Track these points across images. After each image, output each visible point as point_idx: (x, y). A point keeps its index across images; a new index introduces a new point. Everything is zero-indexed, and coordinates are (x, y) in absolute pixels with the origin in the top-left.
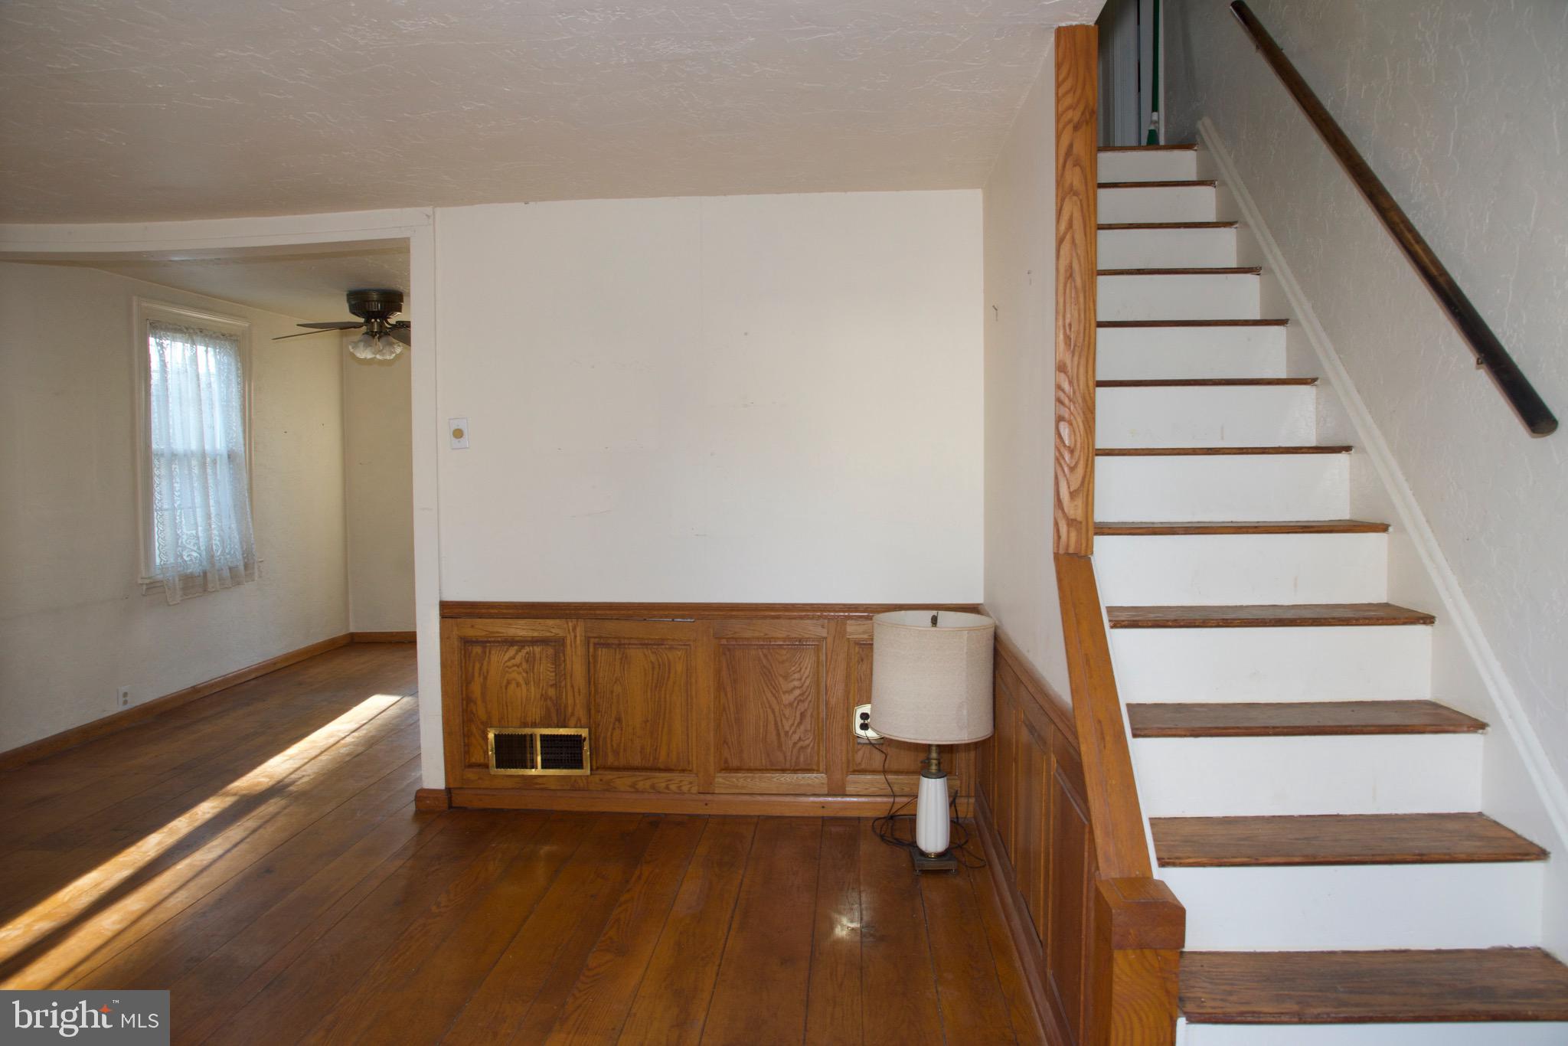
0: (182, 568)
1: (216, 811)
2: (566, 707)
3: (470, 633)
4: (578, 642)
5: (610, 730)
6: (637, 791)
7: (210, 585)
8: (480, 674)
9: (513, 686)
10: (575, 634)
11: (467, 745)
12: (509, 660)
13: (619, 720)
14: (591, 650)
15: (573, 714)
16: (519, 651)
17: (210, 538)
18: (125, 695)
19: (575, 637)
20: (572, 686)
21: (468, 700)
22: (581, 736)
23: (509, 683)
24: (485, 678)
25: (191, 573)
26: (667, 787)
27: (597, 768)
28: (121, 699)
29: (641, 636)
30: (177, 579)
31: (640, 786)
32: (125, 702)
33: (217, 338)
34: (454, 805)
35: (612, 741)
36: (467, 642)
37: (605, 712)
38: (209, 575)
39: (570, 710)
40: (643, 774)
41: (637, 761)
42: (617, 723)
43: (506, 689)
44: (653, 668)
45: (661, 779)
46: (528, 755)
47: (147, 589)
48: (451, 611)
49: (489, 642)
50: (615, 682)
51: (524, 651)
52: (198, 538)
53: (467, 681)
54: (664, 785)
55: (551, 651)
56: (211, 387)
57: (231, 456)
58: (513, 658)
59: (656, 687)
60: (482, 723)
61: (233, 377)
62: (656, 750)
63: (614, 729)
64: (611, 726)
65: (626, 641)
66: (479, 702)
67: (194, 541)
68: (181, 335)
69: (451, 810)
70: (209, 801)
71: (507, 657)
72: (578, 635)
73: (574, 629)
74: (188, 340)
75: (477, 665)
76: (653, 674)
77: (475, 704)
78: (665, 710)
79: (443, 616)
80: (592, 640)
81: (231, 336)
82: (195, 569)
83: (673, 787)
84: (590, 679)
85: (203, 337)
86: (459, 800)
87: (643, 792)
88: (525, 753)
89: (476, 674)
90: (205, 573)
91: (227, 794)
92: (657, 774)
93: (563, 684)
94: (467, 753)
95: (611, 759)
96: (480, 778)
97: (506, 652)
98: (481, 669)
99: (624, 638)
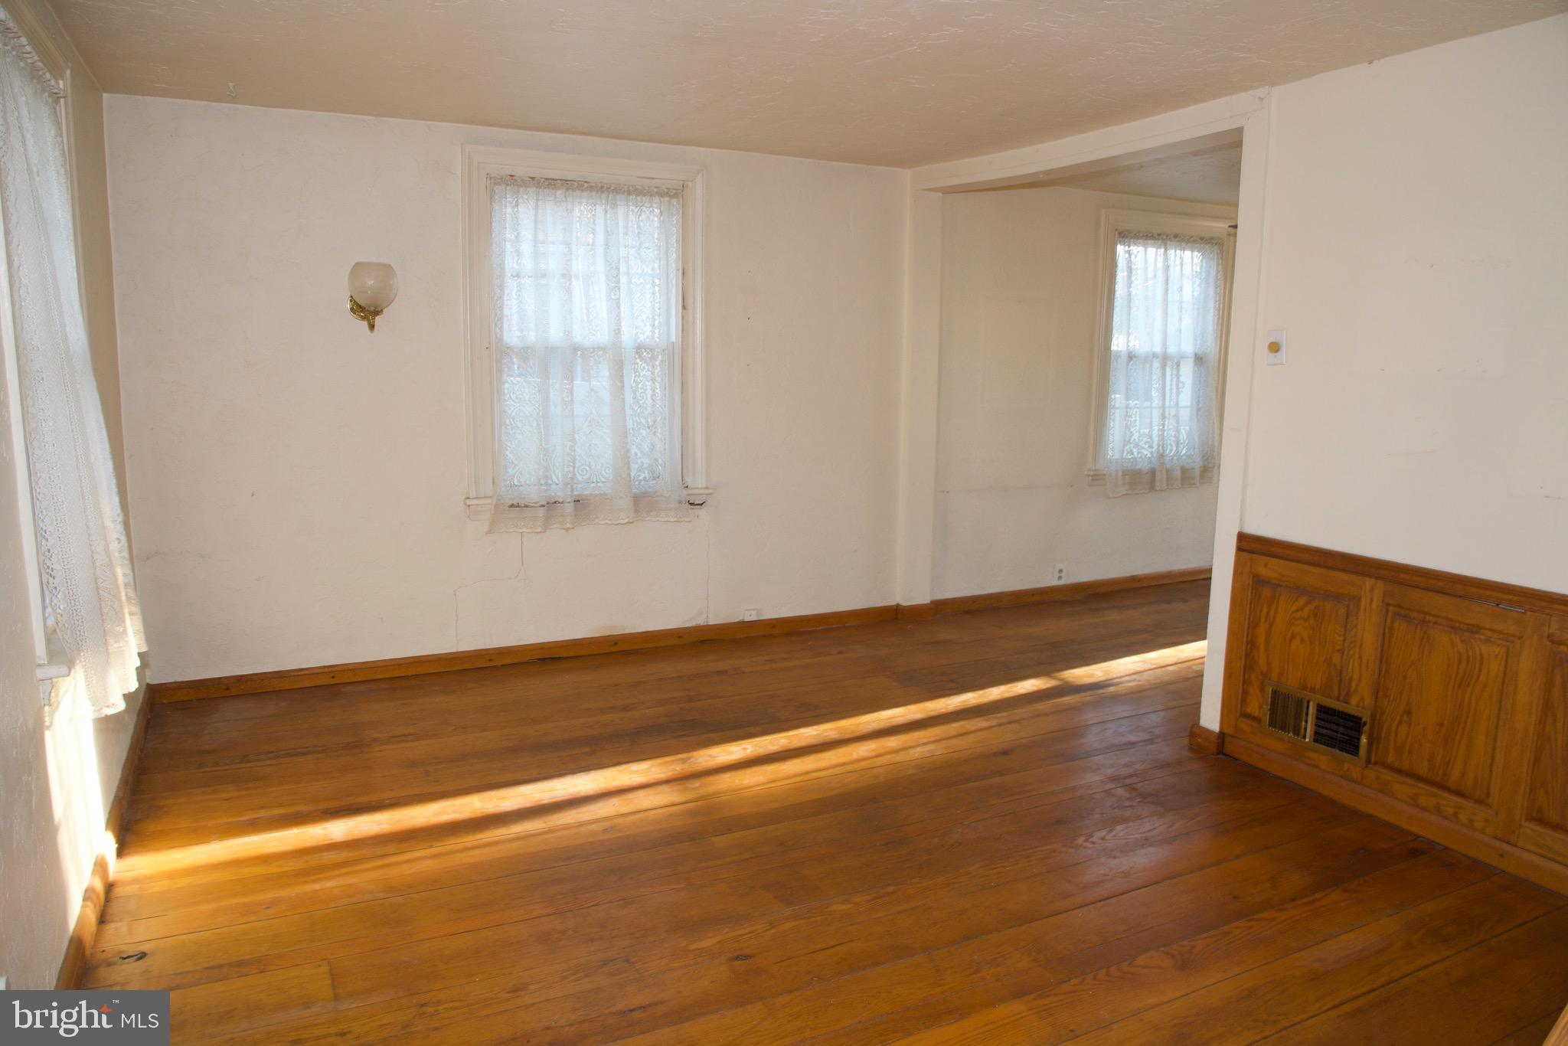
0: (1130, 464)
1: (1035, 688)
2: (1351, 680)
3: (1262, 571)
4: (1374, 606)
5: (1396, 723)
6: (1417, 806)
7: (1157, 484)
8: (1266, 621)
9: (1296, 642)
10: (1372, 593)
11: (1245, 693)
12: (1297, 611)
13: (1408, 713)
14: (1389, 621)
15: (1356, 690)
16: (1307, 603)
17: (1162, 438)
18: (1061, 571)
19: (1372, 600)
20: (1360, 658)
21: (1252, 644)
22: (1360, 719)
23: (1293, 636)
24: (1271, 625)
25: (1140, 470)
26: (1455, 815)
27: (1376, 763)
28: (1057, 575)
29: (1450, 616)
30: (1120, 474)
31: (1422, 800)
32: (1060, 578)
33: (1195, 241)
34: (1224, 752)
35: (1396, 735)
36: (1259, 582)
37: (1393, 699)
38: (1157, 473)
39: (1354, 684)
40: (1426, 787)
41: (1423, 769)
42: (1405, 717)
43: (1290, 642)
44: (1460, 661)
45: (1449, 802)
46: (1303, 723)
47: (1092, 480)
48: (1249, 546)
49: (1281, 586)
50: (1410, 666)
51: (1313, 605)
52: (1151, 438)
53: (1254, 624)
54: (1451, 810)
55: (1342, 611)
56: (1181, 290)
57: (1199, 359)
58: (1302, 609)
59: (1460, 685)
60: (1262, 673)
61: (1212, 280)
62: (1448, 763)
63: (1400, 722)
64: (1398, 718)
65: (1431, 618)
66: (1262, 650)
67: (1145, 439)
68: (1153, 242)
69: (1221, 756)
70: (1038, 679)
71: (1294, 608)
72: (1375, 599)
73: (1372, 589)
74: (1161, 245)
75: (1265, 610)
76: (1458, 668)
77: (1258, 651)
78: (1468, 717)
79: (1239, 549)
80: (1391, 608)
81: (1212, 238)
82: (1144, 466)
83: (1463, 817)
84: (1384, 655)
85: (1178, 241)
86: (1230, 748)
87: (1424, 809)
88: (1301, 721)
89: (1263, 619)
90: (1153, 472)
91: (1056, 678)
92: (1445, 795)
93: (1351, 652)
94: (1244, 701)
95: (1391, 758)
96: (1252, 732)
97: (1294, 602)
98: (1268, 613)
99: (1430, 615)
